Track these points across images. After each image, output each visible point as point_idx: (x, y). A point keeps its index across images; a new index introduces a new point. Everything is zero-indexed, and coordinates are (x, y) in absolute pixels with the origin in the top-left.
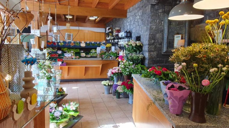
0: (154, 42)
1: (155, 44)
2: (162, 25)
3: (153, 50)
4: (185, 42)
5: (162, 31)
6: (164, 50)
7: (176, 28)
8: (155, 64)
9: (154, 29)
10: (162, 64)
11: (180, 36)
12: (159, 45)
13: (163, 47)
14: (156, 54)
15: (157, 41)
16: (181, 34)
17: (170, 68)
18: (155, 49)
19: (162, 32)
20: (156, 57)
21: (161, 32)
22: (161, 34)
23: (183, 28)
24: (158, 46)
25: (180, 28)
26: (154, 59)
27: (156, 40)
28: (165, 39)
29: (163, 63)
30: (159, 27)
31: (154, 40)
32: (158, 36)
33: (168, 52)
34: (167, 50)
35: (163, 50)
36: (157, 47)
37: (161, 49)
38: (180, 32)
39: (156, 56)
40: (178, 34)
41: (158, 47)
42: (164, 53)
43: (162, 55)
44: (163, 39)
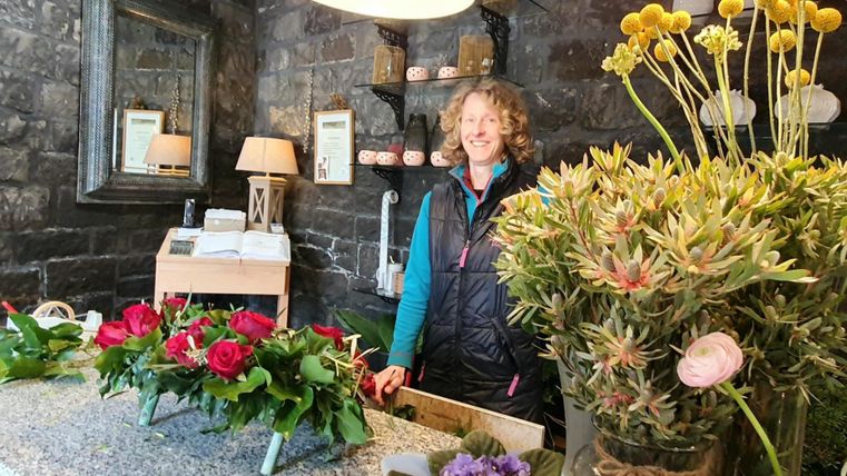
0: (26, 130)
1: (34, 143)
2: (76, 38)
3: (19, 175)
4: (194, 147)
5: (78, 75)
6: (91, 178)
7: (131, 76)
8: (36, 257)
9: (20, 49)
10: (79, 258)
11: (157, 116)
12: (59, 151)
13: (85, 163)
14: (36, 200)
15: (43, 124)
16: (159, 109)
17: (122, 276)
18: (32, 169)
19: (76, 80)
20: (40, 218)
21: (68, 75)
22: (68, 88)
23: (169, 82)
24: (53, 154)
25: (156, 80)
26: (27, 232)
27: (36, 119)
28: (93, 118)
29: (85, 251)
30: (54, 46)
31: (26, 114)
32: (52, 94)
33: (115, 191)
34: (108, 182)
35: (84, 181)
36: (46, 159)
37: (70, 174)
38: (155, 98)
39: (42, 212)
40: (143, 105)
41: (54, 161)
42: (90, 195)
43: (80, 206)
44: (81, 117)
